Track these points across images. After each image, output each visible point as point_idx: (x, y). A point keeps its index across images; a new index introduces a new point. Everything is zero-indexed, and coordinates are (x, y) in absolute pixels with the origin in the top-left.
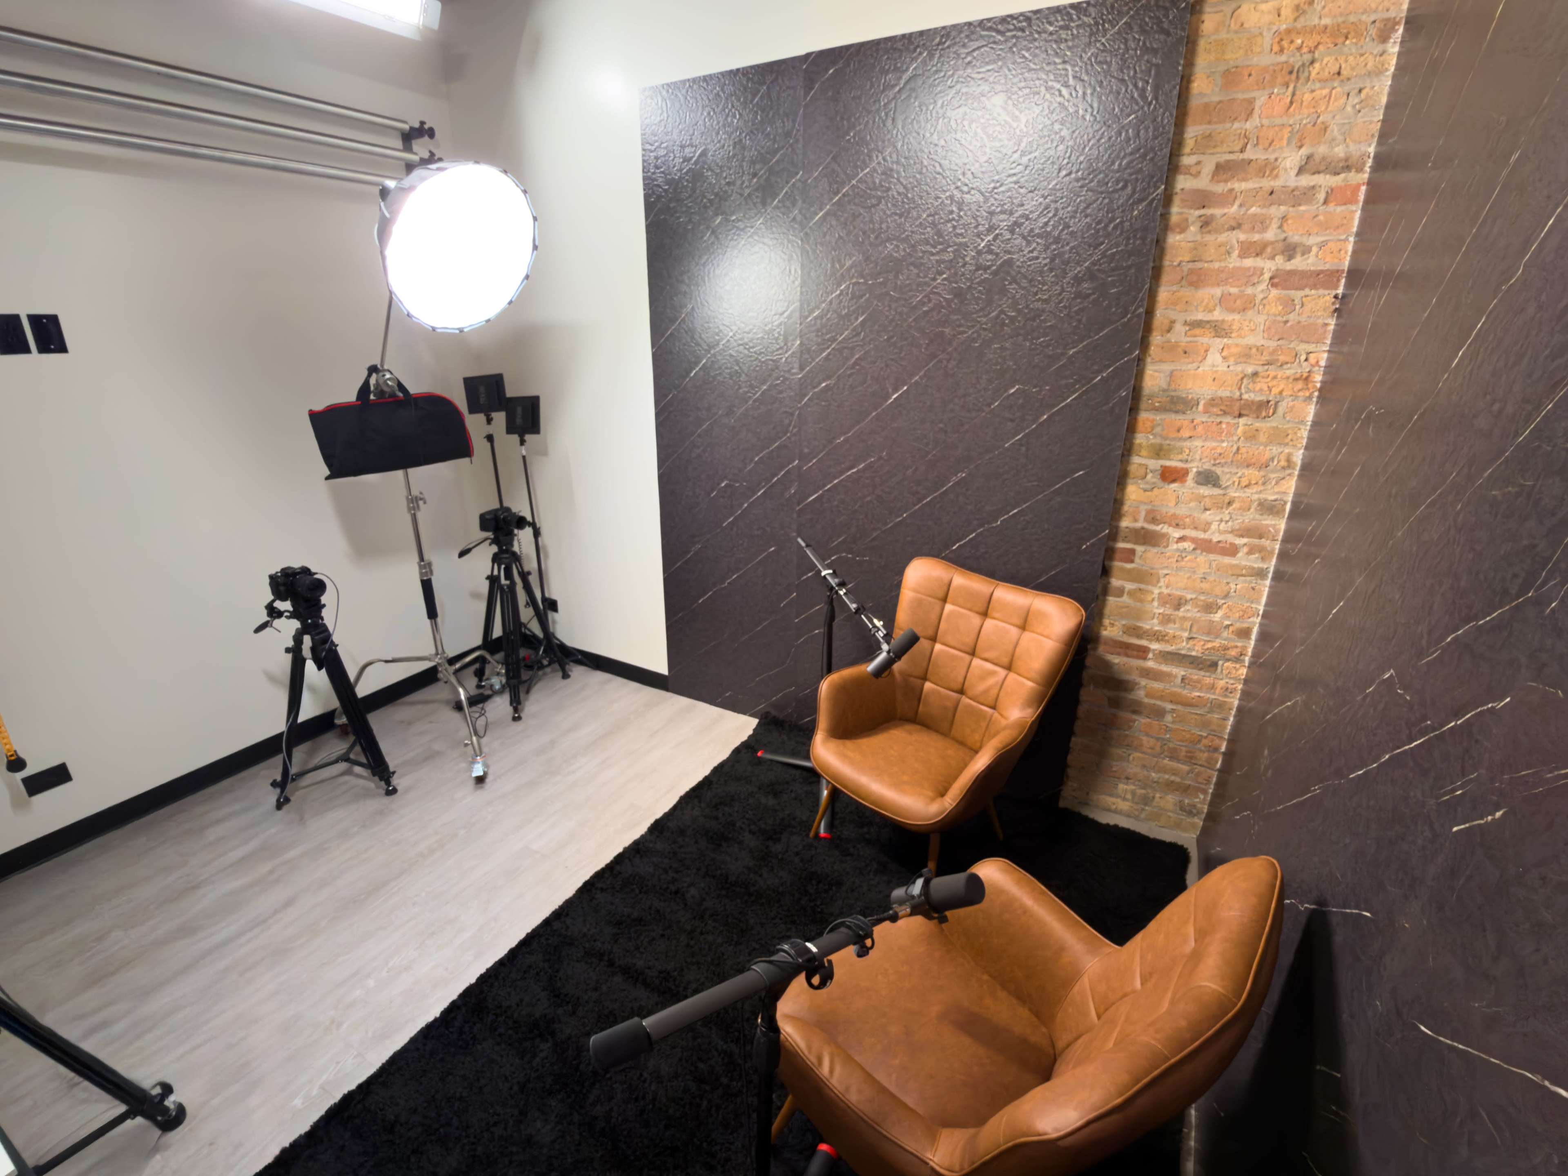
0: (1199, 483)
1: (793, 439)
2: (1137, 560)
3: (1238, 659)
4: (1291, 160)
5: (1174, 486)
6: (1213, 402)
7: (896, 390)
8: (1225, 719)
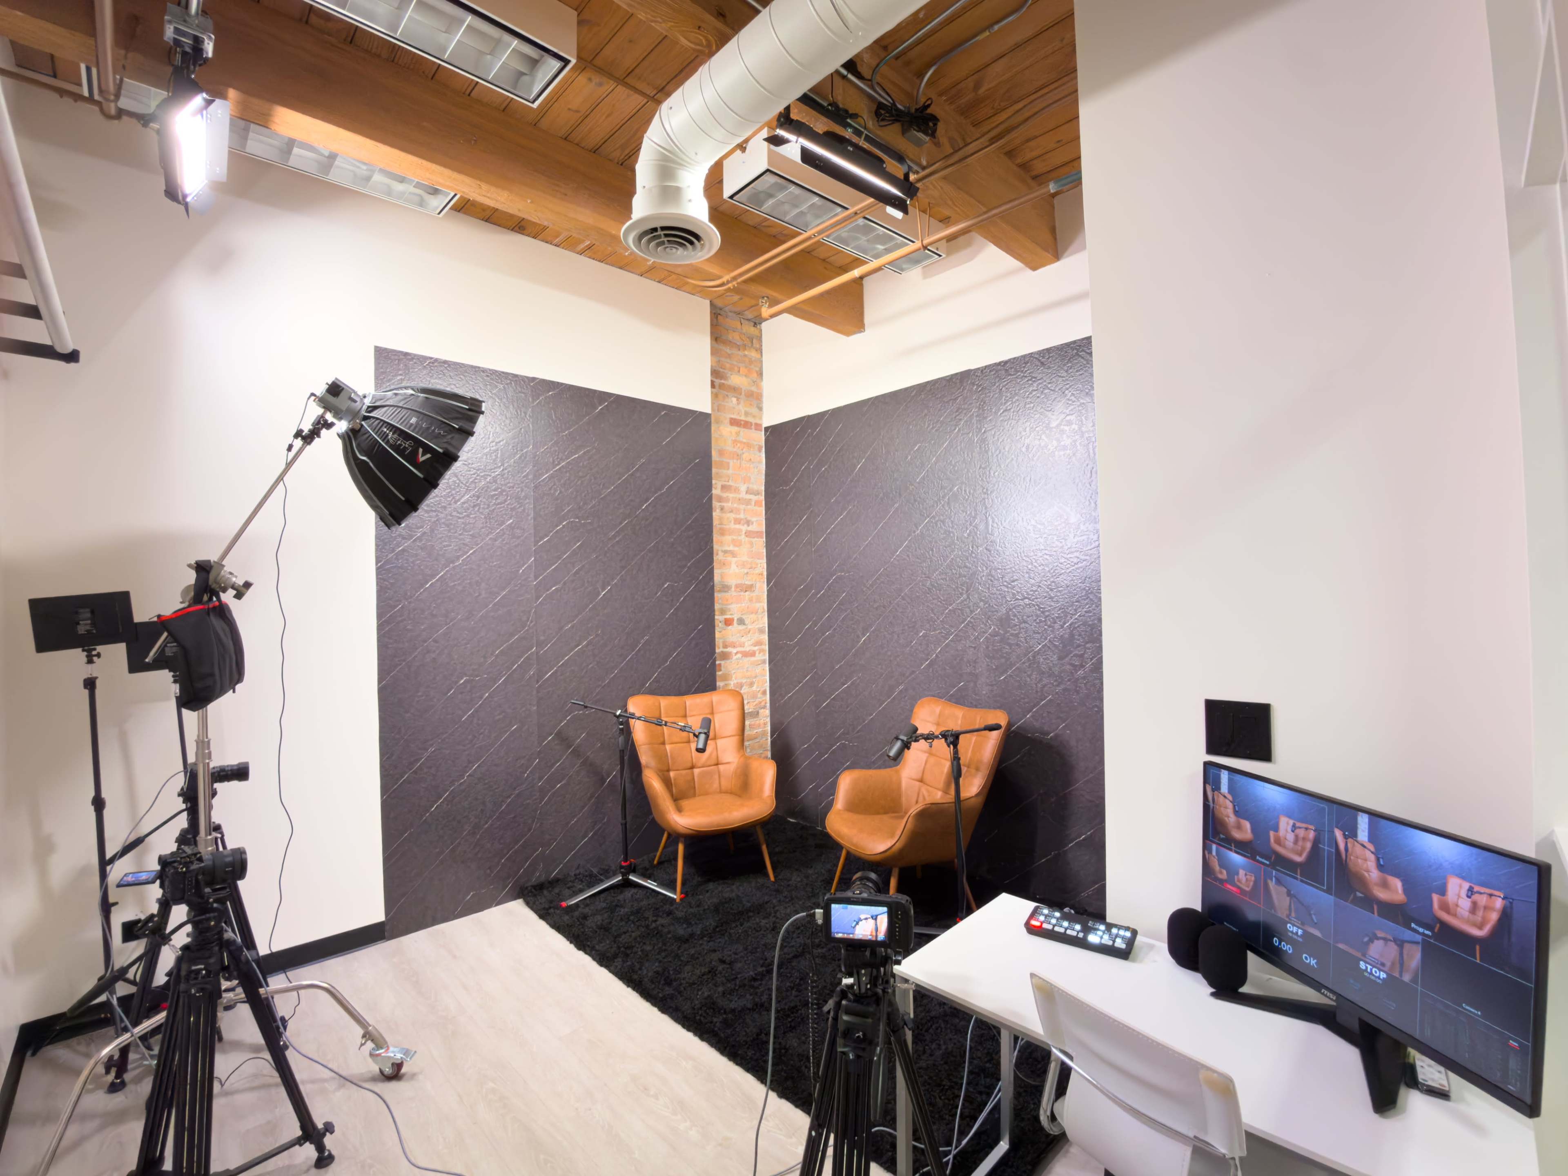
0: (738, 624)
1: (531, 631)
2: (723, 669)
3: (764, 707)
4: (743, 488)
5: (730, 627)
6: (737, 586)
7: (603, 589)
8: (767, 739)
